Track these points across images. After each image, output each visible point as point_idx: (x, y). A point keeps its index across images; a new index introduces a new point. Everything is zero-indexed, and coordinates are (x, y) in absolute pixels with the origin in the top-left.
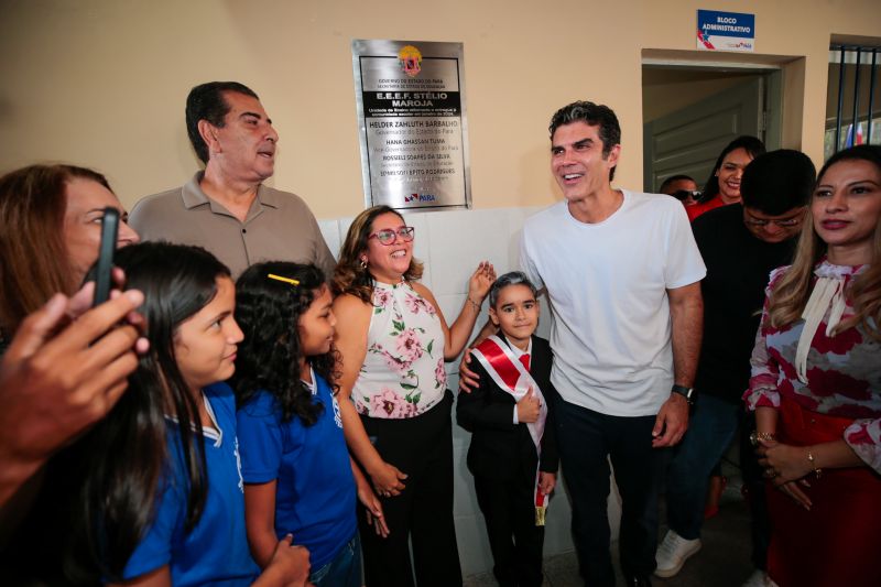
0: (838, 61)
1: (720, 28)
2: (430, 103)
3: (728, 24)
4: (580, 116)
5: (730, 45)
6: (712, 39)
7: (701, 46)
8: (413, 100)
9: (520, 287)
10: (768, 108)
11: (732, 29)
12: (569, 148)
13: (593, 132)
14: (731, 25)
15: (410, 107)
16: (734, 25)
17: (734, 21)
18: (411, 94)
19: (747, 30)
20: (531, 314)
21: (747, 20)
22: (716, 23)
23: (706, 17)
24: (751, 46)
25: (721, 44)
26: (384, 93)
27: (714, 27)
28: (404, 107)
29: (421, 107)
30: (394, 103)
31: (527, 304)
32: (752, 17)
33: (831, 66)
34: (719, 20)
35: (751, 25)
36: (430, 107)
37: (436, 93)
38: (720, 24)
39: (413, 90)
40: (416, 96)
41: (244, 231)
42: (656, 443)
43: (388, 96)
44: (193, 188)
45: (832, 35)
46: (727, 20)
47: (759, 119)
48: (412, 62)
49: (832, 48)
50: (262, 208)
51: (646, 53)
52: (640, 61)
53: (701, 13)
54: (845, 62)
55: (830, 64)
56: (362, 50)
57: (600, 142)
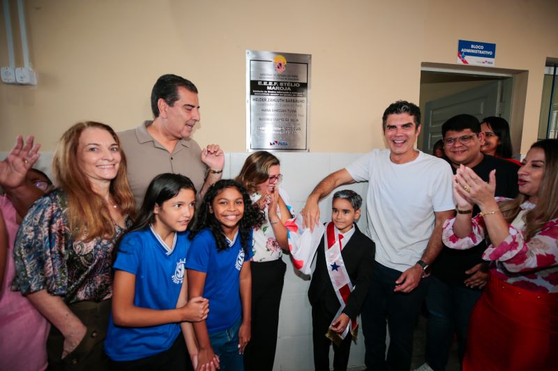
0: (552, 73)
1: (473, 51)
2: (289, 89)
3: (478, 49)
4: (406, 110)
5: (478, 62)
6: (467, 58)
7: (460, 62)
8: (280, 86)
9: (344, 201)
10: (503, 100)
11: (481, 52)
12: (399, 127)
13: (411, 119)
14: (480, 49)
15: (278, 90)
16: (482, 50)
17: (482, 47)
18: (279, 83)
19: (490, 53)
21: (490, 48)
22: (470, 48)
23: (464, 45)
24: (493, 63)
25: (472, 61)
26: (263, 82)
27: (468, 51)
28: (274, 90)
29: (284, 91)
30: (268, 88)
31: (346, 211)
32: (495, 45)
33: (547, 76)
34: (472, 46)
35: (494, 51)
36: (289, 91)
37: (293, 83)
38: (473, 49)
39: (280, 80)
40: (281, 84)
41: (172, 158)
42: (398, 288)
43: (265, 84)
44: (143, 130)
45: (547, 58)
46: (478, 47)
47: (498, 106)
48: (280, 64)
49: (547, 65)
50: (182, 147)
51: (424, 64)
52: (420, 69)
53: (460, 41)
54: (557, 74)
55: (545, 75)
56: (253, 57)
57: (414, 124)
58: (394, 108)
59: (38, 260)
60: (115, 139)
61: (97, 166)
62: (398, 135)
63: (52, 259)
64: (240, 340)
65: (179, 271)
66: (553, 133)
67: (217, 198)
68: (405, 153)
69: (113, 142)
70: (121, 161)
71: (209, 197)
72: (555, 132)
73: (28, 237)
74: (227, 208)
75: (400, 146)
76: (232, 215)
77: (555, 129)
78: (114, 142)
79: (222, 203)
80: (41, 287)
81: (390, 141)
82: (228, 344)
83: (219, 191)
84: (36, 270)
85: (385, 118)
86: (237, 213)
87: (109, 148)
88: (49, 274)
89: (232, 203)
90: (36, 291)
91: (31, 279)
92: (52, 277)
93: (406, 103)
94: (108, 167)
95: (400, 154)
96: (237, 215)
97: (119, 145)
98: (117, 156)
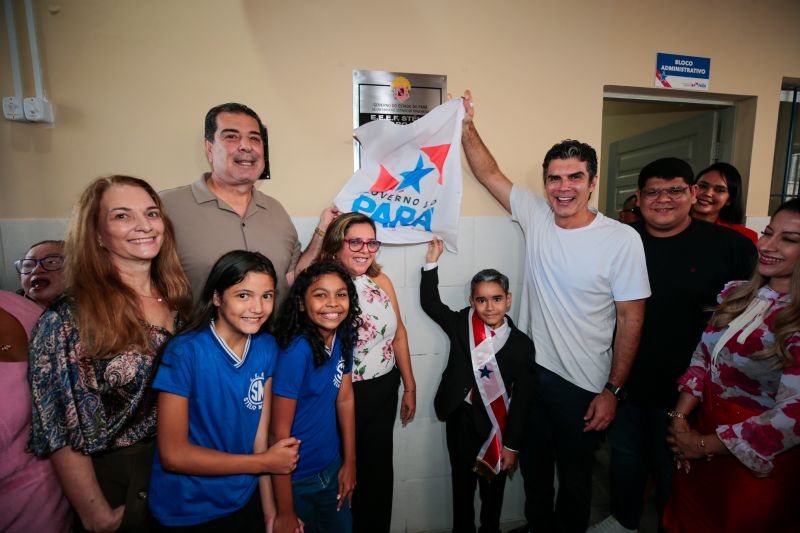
0: (791, 100)
1: (678, 69)
3: (685, 66)
4: (575, 154)
5: (686, 85)
6: (669, 79)
7: (659, 84)
8: (402, 121)
9: (492, 284)
10: (721, 139)
11: (688, 70)
12: (565, 178)
13: (582, 166)
14: (688, 67)
16: (691, 67)
17: (691, 63)
18: (400, 116)
19: (703, 71)
20: (499, 306)
22: (673, 65)
23: (664, 59)
24: (706, 85)
25: (677, 83)
27: (671, 68)
31: (497, 298)
32: (708, 60)
33: (782, 105)
34: (677, 62)
35: (707, 68)
38: (678, 66)
41: (244, 225)
42: (588, 426)
43: (381, 117)
44: (202, 186)
45: (784, 78)
46: (684, 63)
47: (713, 147)
48: (402, 90)
49: (783, 89)
50: (257, 208)
51: (607, 88)
52: (602, 95)
53: (660, 56)
54: (797, 101)
55: (782, 103)
56: (362, 79)
57: (587, 174)
58: (558, 152)
59: (56, 404)
60: (154, 199)
61: (129, 241)
62: (563, 189)
63: (76, 403)
64: (341, 487)
65: (254, 391)
66: (792, 186)
67: (310, 289)
68: (574, 215)
69: (151, 203)
70: (165, 231)
71: (300, 289)
72: (795, 185)
73: (43, 370)
74: (325, 302)
75: (566, 206)
76: (333, 313)
77: (795, 180)
78: (153, 204)
79: (319, 295)
80: (64, 444)
81: (551, 198)
82: (322, 492)
83: (314, 279)
84: (54, 419)
85: (546, 165)
86: (339, 309)
87: (145, 214)
88: (72, 424)
89: (332, 295)
90: (57, 450)
91: (48, 433)
92: (77, 428)
93: (576, 143)
94: (145, 240)
95: (566, 217)
96: (340, 313)
97: (160, 209)
98: (158, 225)
